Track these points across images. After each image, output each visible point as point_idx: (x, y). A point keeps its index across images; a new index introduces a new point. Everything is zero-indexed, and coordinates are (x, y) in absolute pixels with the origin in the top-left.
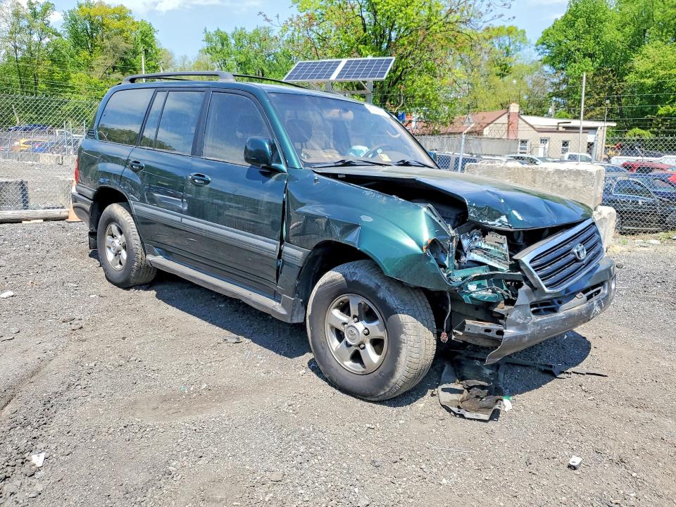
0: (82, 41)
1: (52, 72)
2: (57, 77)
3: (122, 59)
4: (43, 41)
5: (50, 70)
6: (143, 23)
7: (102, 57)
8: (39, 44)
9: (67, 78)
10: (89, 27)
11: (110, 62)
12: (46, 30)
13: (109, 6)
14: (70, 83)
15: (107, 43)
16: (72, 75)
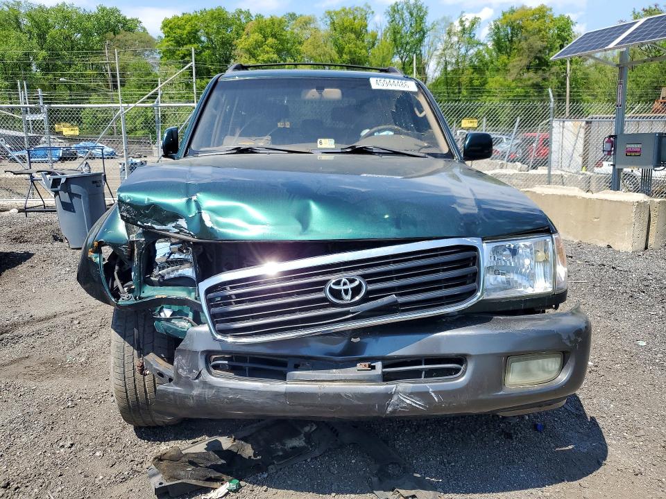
0: (502, 47)
1: (471, 80)
2: (476, 83)
3: (536, 58)
4: (469, 53)
5: (471, 78)
6: (562, 18)
7: (517, 59)
8: (465, 56)
9: (484, 83)
10: (509, 32)
11: (525, 62)
12: (472, 43)
13: (530, 9)
14: (487, 87)
15: (524, 45)
16: (489, 80)
